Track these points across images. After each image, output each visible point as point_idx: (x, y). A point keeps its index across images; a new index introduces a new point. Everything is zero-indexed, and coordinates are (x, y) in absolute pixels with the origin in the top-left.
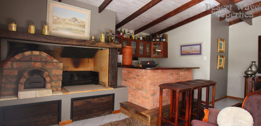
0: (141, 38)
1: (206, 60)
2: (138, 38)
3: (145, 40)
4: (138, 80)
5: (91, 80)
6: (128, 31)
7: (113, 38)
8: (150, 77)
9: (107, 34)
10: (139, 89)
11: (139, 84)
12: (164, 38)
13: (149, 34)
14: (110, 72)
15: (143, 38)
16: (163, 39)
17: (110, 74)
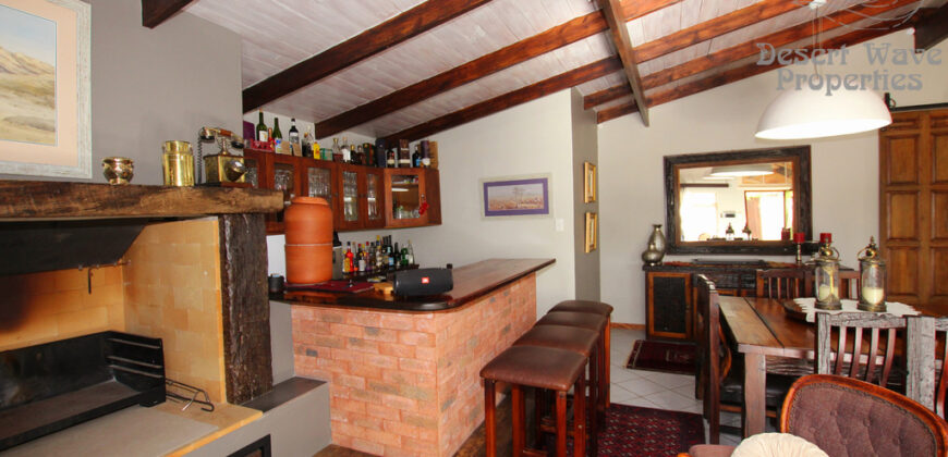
0: (347, 156)
1: (562, 229)
2: (334, 155)
3: (360, 163)
4: (377, 352)
5: (114, 379)
6: (294, 124)
7: (238, 164)
8: (434, 335)
9: (204, 145)
10: (386, 389)
11: (384, 366)
12: (426, 153)
13: (372, 141)
14: (233, 332)
15: (352, 153)
16: (423, 157)
17: (234, 340)
